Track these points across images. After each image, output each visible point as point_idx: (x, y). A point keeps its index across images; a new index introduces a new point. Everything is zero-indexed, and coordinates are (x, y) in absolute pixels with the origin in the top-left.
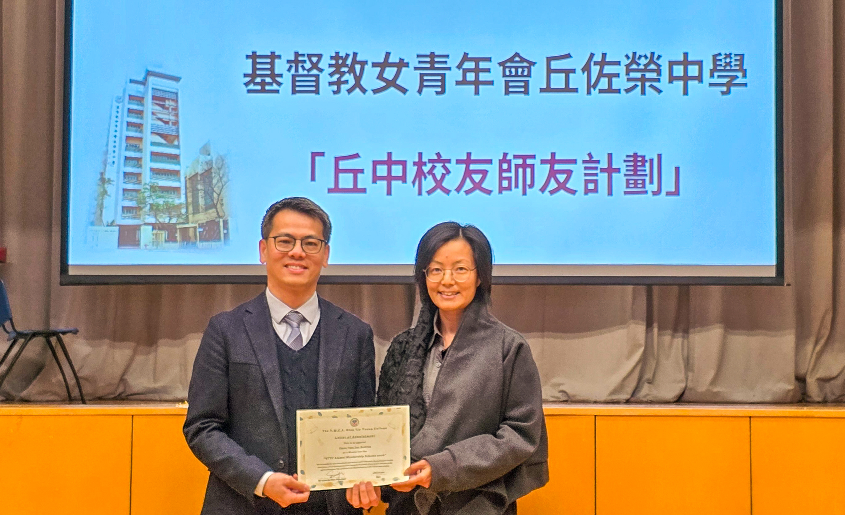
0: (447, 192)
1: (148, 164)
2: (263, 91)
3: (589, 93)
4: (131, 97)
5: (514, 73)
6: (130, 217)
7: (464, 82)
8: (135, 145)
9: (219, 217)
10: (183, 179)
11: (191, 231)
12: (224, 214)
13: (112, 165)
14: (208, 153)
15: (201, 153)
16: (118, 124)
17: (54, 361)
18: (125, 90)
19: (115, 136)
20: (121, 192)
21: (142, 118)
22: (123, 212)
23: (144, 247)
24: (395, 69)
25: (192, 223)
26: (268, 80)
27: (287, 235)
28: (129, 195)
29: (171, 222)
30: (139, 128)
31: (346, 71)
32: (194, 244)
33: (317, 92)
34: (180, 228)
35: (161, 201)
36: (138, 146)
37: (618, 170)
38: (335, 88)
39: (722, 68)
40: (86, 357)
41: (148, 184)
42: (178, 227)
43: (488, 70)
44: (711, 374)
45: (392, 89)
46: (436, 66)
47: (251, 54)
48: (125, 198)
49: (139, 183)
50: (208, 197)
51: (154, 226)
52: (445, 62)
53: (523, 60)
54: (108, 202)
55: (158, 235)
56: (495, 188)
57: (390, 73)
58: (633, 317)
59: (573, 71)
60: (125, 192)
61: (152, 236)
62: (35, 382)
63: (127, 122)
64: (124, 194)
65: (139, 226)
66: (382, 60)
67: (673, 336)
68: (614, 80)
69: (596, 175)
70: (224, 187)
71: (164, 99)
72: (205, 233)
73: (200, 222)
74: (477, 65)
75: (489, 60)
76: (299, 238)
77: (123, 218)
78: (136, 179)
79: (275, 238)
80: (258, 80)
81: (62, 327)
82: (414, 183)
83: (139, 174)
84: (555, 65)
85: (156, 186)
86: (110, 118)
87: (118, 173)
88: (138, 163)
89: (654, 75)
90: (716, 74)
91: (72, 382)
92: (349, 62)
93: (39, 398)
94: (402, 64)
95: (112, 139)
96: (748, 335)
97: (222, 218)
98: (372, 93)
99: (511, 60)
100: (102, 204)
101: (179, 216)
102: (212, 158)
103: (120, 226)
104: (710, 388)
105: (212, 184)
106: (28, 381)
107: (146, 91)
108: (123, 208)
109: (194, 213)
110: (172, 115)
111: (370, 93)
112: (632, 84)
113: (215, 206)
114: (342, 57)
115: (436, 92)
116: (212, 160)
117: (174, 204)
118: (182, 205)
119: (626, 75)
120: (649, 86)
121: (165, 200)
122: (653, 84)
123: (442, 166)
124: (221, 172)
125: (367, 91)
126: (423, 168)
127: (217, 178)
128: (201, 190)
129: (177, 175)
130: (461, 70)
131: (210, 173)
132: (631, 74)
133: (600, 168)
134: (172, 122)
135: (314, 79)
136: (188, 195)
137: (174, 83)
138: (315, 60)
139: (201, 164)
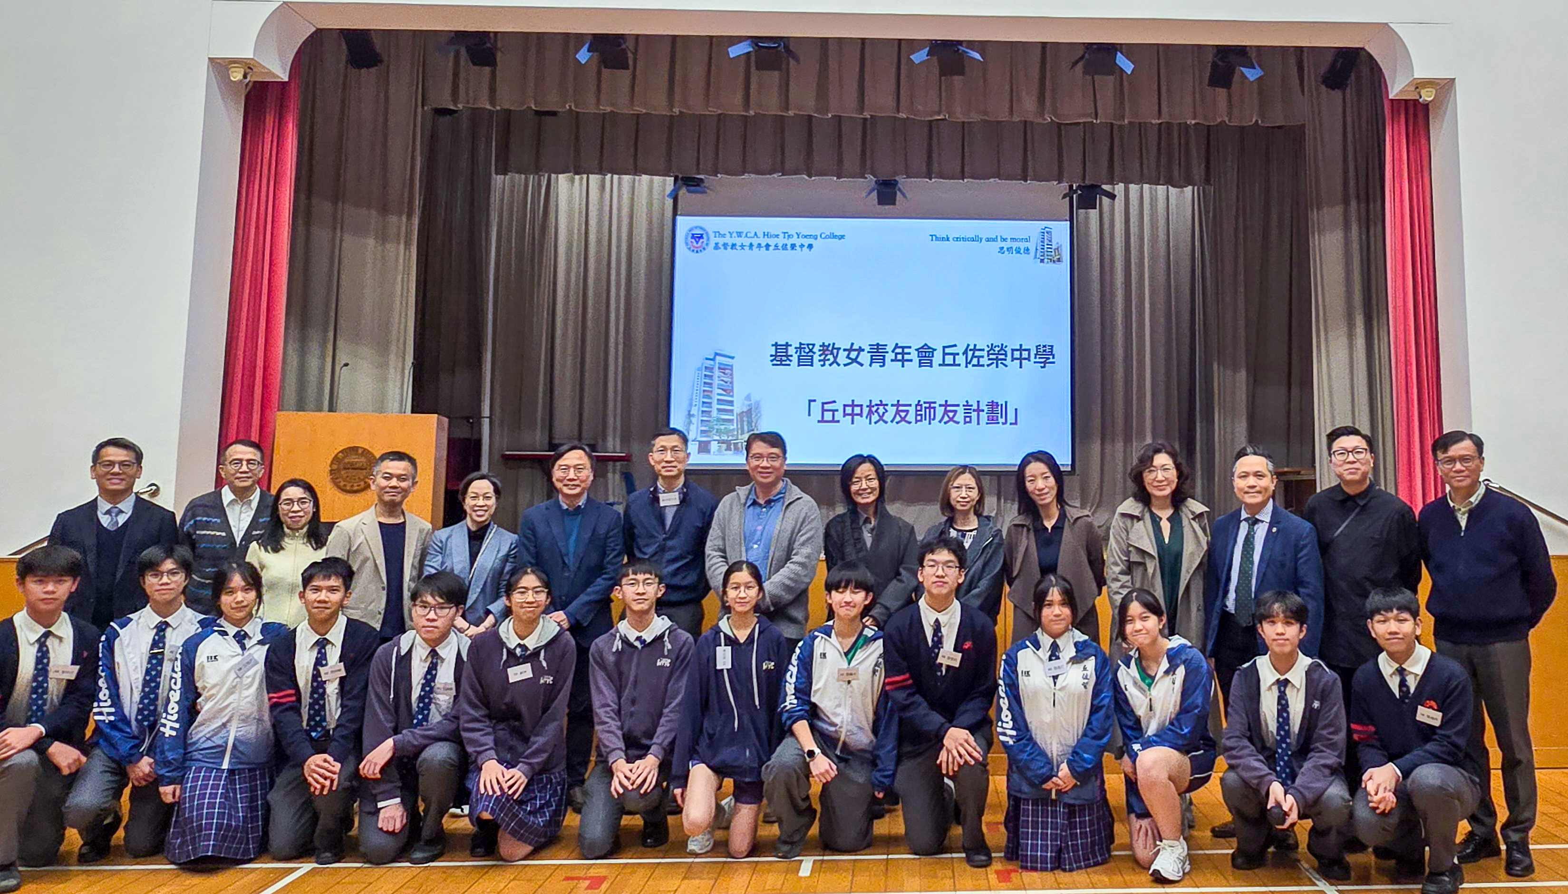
1: (715, 406)
2: (781, 365)
3: (966, 366)
5: (924, 355)
6: (706, 436)
7: (896, 360)
8: (708, 395)
10: (735, 415)
13: (695, 405)
14: (749, 400)
15: (746, 400)
16: (698, 383)
18: (702, 364)
19: (697, 390)
21: (712, 380)
22: (701, 433)
23: (713, 453)
24: (856, 353)
26: (784, 358)
28: (705, 424)
29: (728, 439)
30: (710, 385)
31: (829, 353)
33: (812, 365)
37: (983, 411)
38: (822, 363)
39: (1041, 353)
41: (715, 418)
42: (731, 442)
43: (909, 354)
45: (855, 364)
46: (880, 350)
47: (774, 343)
49: (711, 417)
50: (749, 424)
51: (719, 442)
52: (885, 349)
53: (929, 348)
55: (721, 446)
56: (913, 421)
57: (853, 355)
59: (958, 354)
60: (702, 422)
61: (717, 446)
63: (704, 382)
65: (711, 441)
66: (849, 348)
68: (981, 359)
69: (971, 413)
71: (725, 369)
74: (903, 350)
75: (910, 347)
78: (708, 414)
80: (779, 358)
82: (867, 418)
83: (710, 412)
84: (947, 350)
85: (720, 419)
86: (694, 380)
87: (698, 410)
88: (710, 405)
89: (1003, 357)
90: (1038, 357)
92: (830, 348)
94: (861, 350)
95: (694, 392)
98: (843, 366)
99: (922, 347)
101: (732, 436)
105: (752, 418)
107: (715, 364)
110: (729, 378)
112: (991, 362)
114: (826, 345)
115: (880, 366)
116: (752, 403)
117: (730, 429)
118: (735, 429)
119: (987, 357)
120: (1000, 363)
121: (725, 427)
122: (1003, 361)
123: (883, 408)
124: (757, 411)
125: (840, 364)
126: (872, 409)
127: (754, 414)
128: (746, 420)
129: (732, 412)
130: (894, 353)
131: (751, 411)
132: (990, 356)
133: (973, 409)
134: (729, 382)
135: (810, 358)
136: (738, 424)
137: (731, 359)
138: (811, 347)
139: (745, 406)
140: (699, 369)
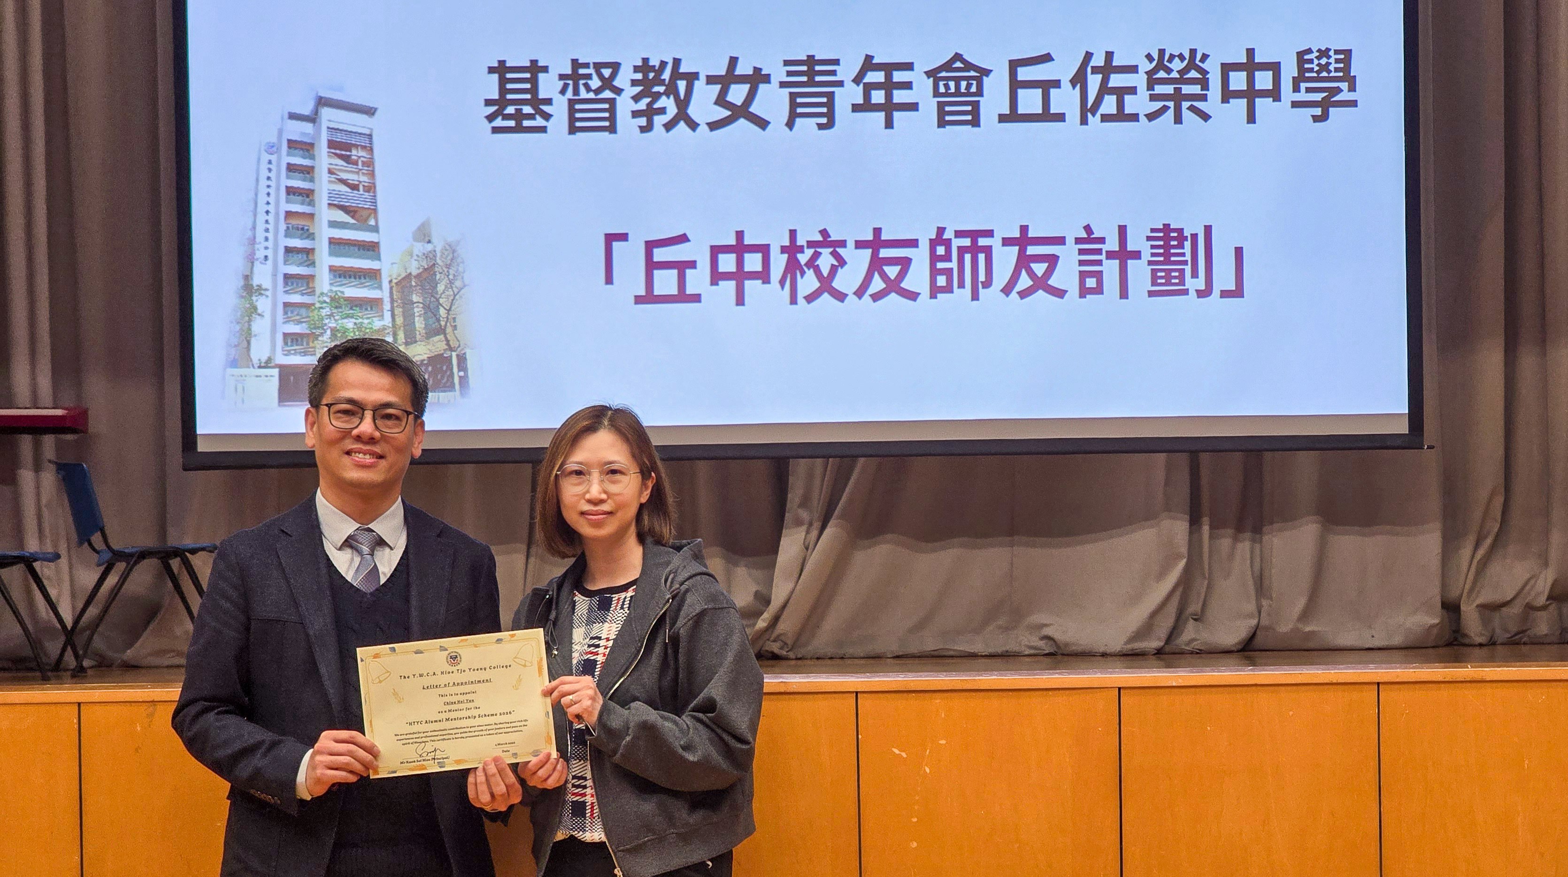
0: (840, 297)
1: (325, 259)
2: (519, 129)
3: (1084, 121)
4: (292, 144)
5: (953, 90)
6: (298, 351)
7: (866, 106)
9: (451, 349)
10: (386, 285)
12: (458, 343)
14: (427, 239)
16: (272, 191)
18: (280, 132)
19: (267, 212)
20: (280, 307)
21: (312, 180)
22: (286, 343)
24: (746, 88)
26: (527, 109)
28: (296, 313)
30: (308, 196)
31: (662, 91)
33: (612, 129)
35: (349, 323)
36: (306, 228)
38: (643, 121)
39: (1315, 75)
41: (326, 295)
43: (908, 86)
44: (1301, 603)
45: (742, 123)
46: (818, 79)
47: (496, 65)
48: (288, 317)
49: (312, 293)
50: (430, 314)
52: (834, 73)
53: (969, 66)
54: (261, 326)
56: (924, 288)
57: (737, 94)
58: (1168, 508)
59: (1057, 84)
60: (287, 309)
62: (146, 633)
63: (287, 187)
64: (285, 313)
66: (722, 72)
67: (1235, 539)
68: (1128, 98)
69: (1099, 263)
70: (457, 297)
71: (348, 147)
74: (889, 76)
75: (909, 66)
76: (369, 407)
77: (285, 352)
78: (305, 285)
79: (328, 406)
80: (510, 110)
81: (188, 542)
82: (782, 283)
83: (312, 277)
84: (1024, 73)
85: (339, 297)
86: (257, 180)
87: (275, 275)
88: (307, 257)
89: (1196, 89)
90: (1303, 86)
92: (666, 75)
93: (155, 660)
94: (758, 78)
95: (261, 218)
96: (1363, 534)
97: (455, 351)
98: (706, 128)
99: (947, 66)
100: (250, 329)
102: (435, 247)
103: (282, 368)
104: (1300, 626)
105: (437, 293)
106: (135, 632)
107: (318, 131)
108: (285, 335)
110: (363, 174)
111: (703, 129)
112: (1158, 105)
113: (442, 330)
114: (654, 66)
115: (818, 124)
116: (435, 251)
117: (372, 328)
118: (386, 329)
119: (1148, 90)
120: (1188, 109)
121: (357, 321)
122: (1195, 104)
123: (831, 253)
124: (451, 271)
125: (699, 125)
126: (799, 256)
127: (444, 282)
128: (418, 302)
129: (376, 277)
130: (862, 85)
131: (432, 273)
132: (1156, 87)
133: (1107, 252)
134: (364, 186)
135: (606, 106)
136: (396, 312)
137: (364, 117)
138: (607, 72)
139: (416, 258)
140: (271, 148)
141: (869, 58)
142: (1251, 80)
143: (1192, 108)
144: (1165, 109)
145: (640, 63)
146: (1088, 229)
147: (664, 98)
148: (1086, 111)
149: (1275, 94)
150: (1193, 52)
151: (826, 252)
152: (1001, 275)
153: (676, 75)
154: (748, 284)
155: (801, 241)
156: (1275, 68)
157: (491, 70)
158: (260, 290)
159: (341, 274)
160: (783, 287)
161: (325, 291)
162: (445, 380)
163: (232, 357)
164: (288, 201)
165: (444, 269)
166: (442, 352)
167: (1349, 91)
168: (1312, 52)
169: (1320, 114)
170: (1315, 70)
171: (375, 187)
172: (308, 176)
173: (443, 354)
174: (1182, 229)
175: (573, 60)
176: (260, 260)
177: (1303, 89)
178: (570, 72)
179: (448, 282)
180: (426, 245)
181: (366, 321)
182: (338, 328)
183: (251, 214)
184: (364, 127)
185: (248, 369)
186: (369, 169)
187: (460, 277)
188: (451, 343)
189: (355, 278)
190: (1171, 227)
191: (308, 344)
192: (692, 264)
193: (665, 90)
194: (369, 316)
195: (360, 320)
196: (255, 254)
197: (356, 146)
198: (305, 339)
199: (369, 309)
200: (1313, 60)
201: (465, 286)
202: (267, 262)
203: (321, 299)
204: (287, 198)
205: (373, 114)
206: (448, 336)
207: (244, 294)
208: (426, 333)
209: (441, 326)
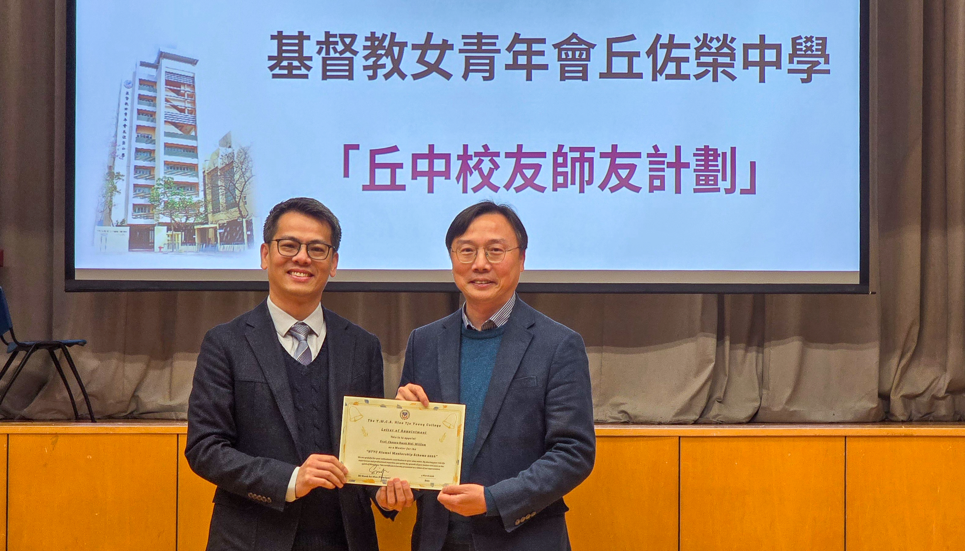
0: (496, 189)
1: (162, 157)
2: (290, 76)
3: (655, 79)
4: (142, 82)
5: (570, 57)
6: (142, 216)
7: (514, 66)
8: (146, 135)
9: (243, 217)
11: (211, 231)
12: (247, 213)
13: (121, 158)
14: (228, 145)
15: (221, 145)
17: (59, 376)
18: (135, 74)
19: (125, 126)
20: (132, 187)
22: (135, 211)
23: (159, 249)
25: (212, 223)
27: (292, 238)
28: (141, 191)
29: (188, 222)
30: (151, 116)
32: (215, 246)
33: (350, 77)
34: (197, 229)
35: (176, 199)
36: (150, 136)
37: (687, 165)
38: (370, 73)
39: (803, 53)
40: (94, 371)
41: (162, 180)
42: (196, 227)
43: (542, 53)
44: (788, 392)
45: (434, 74)
46: (484, 48)
47: (276, 34)
48: (137, 194)
49: (153, 178)
50: (229, 194)
51: (169, 227)
52: (494, 44)
53: (581, 41)
54: (118, 199)
55: (174, 236)
56: (549, 185)
57: (432, 56)
58: (703, 330)
59: (638, 54)
61: (167, 236)
62: (37, 399)
63: (138, 110)
64: (135, 191)
65: (154, 226)
67: (746, 351)
69: (663, 170)
70: (247, 183)
71: (179, 85)
72: (226, 234)
73: (220, 222)
74: (530, 47)
75: (543, 41)
76: (304, 242)
77: (134, 217)
78: (148, 173)
79: (278, 241)
80: (285, 63)
81: (66, 338)
84: (617, 47)
86: (119, 105)
87: (128, 166)
88: (150, 155)
89: (727, 60)
90: (796, 59)
91: (79, 398)
92: (386, 43)
93: (43, 416)
94: (445, 46)
95: (121, 129)
96: (829, 349)
97: (245, 218)
98: (411, 78)
99: (567, 41)
100: (111, 201)
101: (197, 216)
102: (233, 150)
103: (131, 226)
104: (787, 407)
105: (234, 180)
106: (29, 397)
107: (159, 74)
108: (134, 205)
109: (214, 212)
111: (409, 78)
112: (703, 69)
113: (237, 205)
115: (483, 77)
116: (233, 153)
117: (191, 202)
118: (200, 203)
119: (696, 59)
120: (721, 72)
121: (182, 197)
122: (726, 69)
123: (490, 160)
124: (243, 166)
125: (406, 76)
126: (469, 162)
127: (238, 173)
128: (222, 186)
129: (195, 168)
130: (512, 52)
131: (231, 167)
132: (701, 58)
133: (668, 163)
134: (188, 110)
135: (347, 62)
136: (207, 192)
137: (190, 66)
138: (348, 41)
139: (221, 157)
140: (129, 85)
141: (517, 35)
142: (762, 55)
143: (724, 72)
144: (707, 72)
145: (369, 35)
146: (656, 148)
147: (384, 58)
148: (656, 73)
149: (777, 64)
150: (725, 36)
151: (486, 160)
152: (599, 178)
153: (393, 43)
154: (436, 179)
155: (471, 152)
156: (778, 48)
157: (273, 37)
158: (119, 176)
159: (171, 166)
160: (458, 182)
161: (161, 178)
162: (238, 237)
163: (99, 219)
164: (138, 119)
165: (239, 165)
166: (237, 218)
167: (825, 63)
168: (802, 38)
169: (806, 77)
170: (803, 50)
171: (195, 111)
172: (151, 102)
173: (237, 219)
174: (717, 149)
175: (326, 32)
176: (119, 157)
177: (795, 62)
178: (324, 40)
179: (241, 173)
180: (227, 149)
181: (187, 197)
182: (169, 201)
183: (114, 127)
184: (189, 72)
185: (109, 227)
186: (192, 99)
187: (249, 170)
188: (242, 213)
189: (181, 169)
190: (710, 148)
191: (149, 212)
192: (400, 166)
193: (385, 53)
194: (189, 194)
195: (184, 197)
196: (116, 153)
197: (184, 84)
198: (147, 209)
199: (189, 190)
200: (802, 43)
201: (252, 176)
202: (124, 158)
203: (158, 182)
204: (138, 117)
205: (196, 64)
206: (240, 208)
207: (108, 178)
208: (226, 206)
209: (236, 201)
